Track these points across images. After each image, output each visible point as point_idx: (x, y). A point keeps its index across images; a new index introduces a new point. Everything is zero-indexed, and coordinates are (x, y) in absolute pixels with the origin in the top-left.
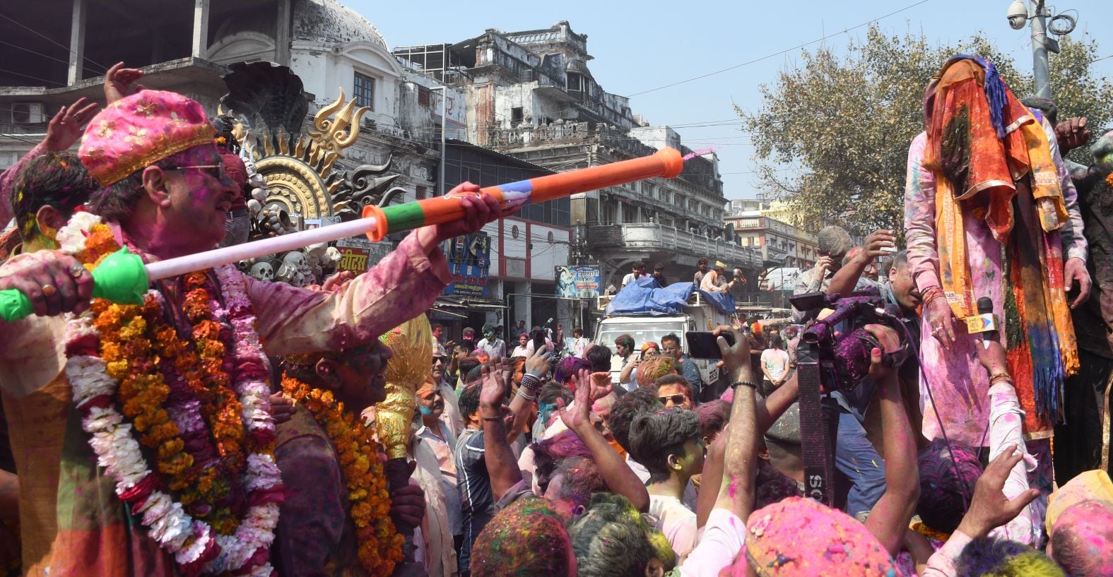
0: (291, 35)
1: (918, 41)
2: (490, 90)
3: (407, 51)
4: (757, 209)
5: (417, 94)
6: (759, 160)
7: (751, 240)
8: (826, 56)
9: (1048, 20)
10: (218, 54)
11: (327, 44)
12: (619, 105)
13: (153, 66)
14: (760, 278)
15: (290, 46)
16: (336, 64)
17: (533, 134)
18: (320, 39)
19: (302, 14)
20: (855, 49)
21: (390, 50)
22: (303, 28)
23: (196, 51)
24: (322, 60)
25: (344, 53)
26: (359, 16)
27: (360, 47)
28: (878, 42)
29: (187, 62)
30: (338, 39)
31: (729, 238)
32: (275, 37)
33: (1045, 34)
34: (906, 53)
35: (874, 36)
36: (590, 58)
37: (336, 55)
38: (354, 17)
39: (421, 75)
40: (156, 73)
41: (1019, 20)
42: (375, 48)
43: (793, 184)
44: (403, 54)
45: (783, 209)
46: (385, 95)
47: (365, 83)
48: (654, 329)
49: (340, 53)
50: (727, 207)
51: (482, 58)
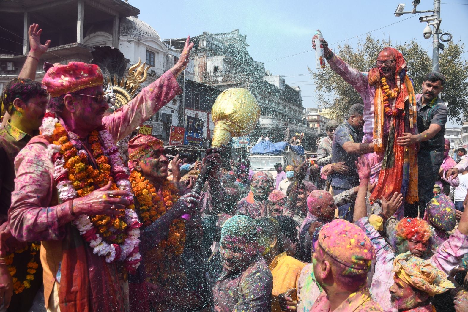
0: (119, 34)
1: (387, 42)
2: (204, 59)
3: (169, 41)
4: (317, 112)
5: (173, 60)
6: (317, 91)
7: (314, 125)
8: (348, 47)
9: (440, 35)
10: (88, 41)
11: (135, 38)
12: (259, 66)
13: (60, 46)
14: (317, 141)
15: (119, 38)
16: (138, 46)
17: (222, 78)
18: (131, 36)
19: (124, 24)
20: (360, 45)
21: (162, 41)
22: (124, 31)
23: (78, 40)
24: (133, 44)
25: (142, 42)
26: (148, 26)
27: (149, 39)
28: (370, 42)
29: (75, 45)
30: (140, 36)
31: (304, 124)
32: (112, 35)
33: (439, 41)
34: (382, 47)
35: (369, 40)
36: (248, 45)
37: (138, 43)
38: (146, 26)
39: (175, 51)
40: (61, 50)
41: (428, 35)
42: (155, 39)
43: (331, 102)
44: (168, 42)
45: (326, 112)
46: (159, 60)
47: (151, 55)
48: (270, 161)
49: (140, 42)
50: (304, 111)
51: (201, 45)
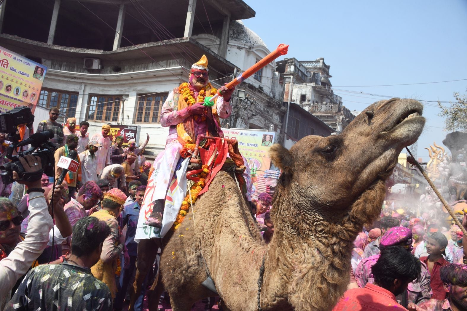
12: (338, 100)
15: (228, 43)
16: (248, 55)
17: (310, 108)
18: (242, 41)
19: (233, 28)
22: (234, 35)
36: (331, 76)
37: (249, 50)
